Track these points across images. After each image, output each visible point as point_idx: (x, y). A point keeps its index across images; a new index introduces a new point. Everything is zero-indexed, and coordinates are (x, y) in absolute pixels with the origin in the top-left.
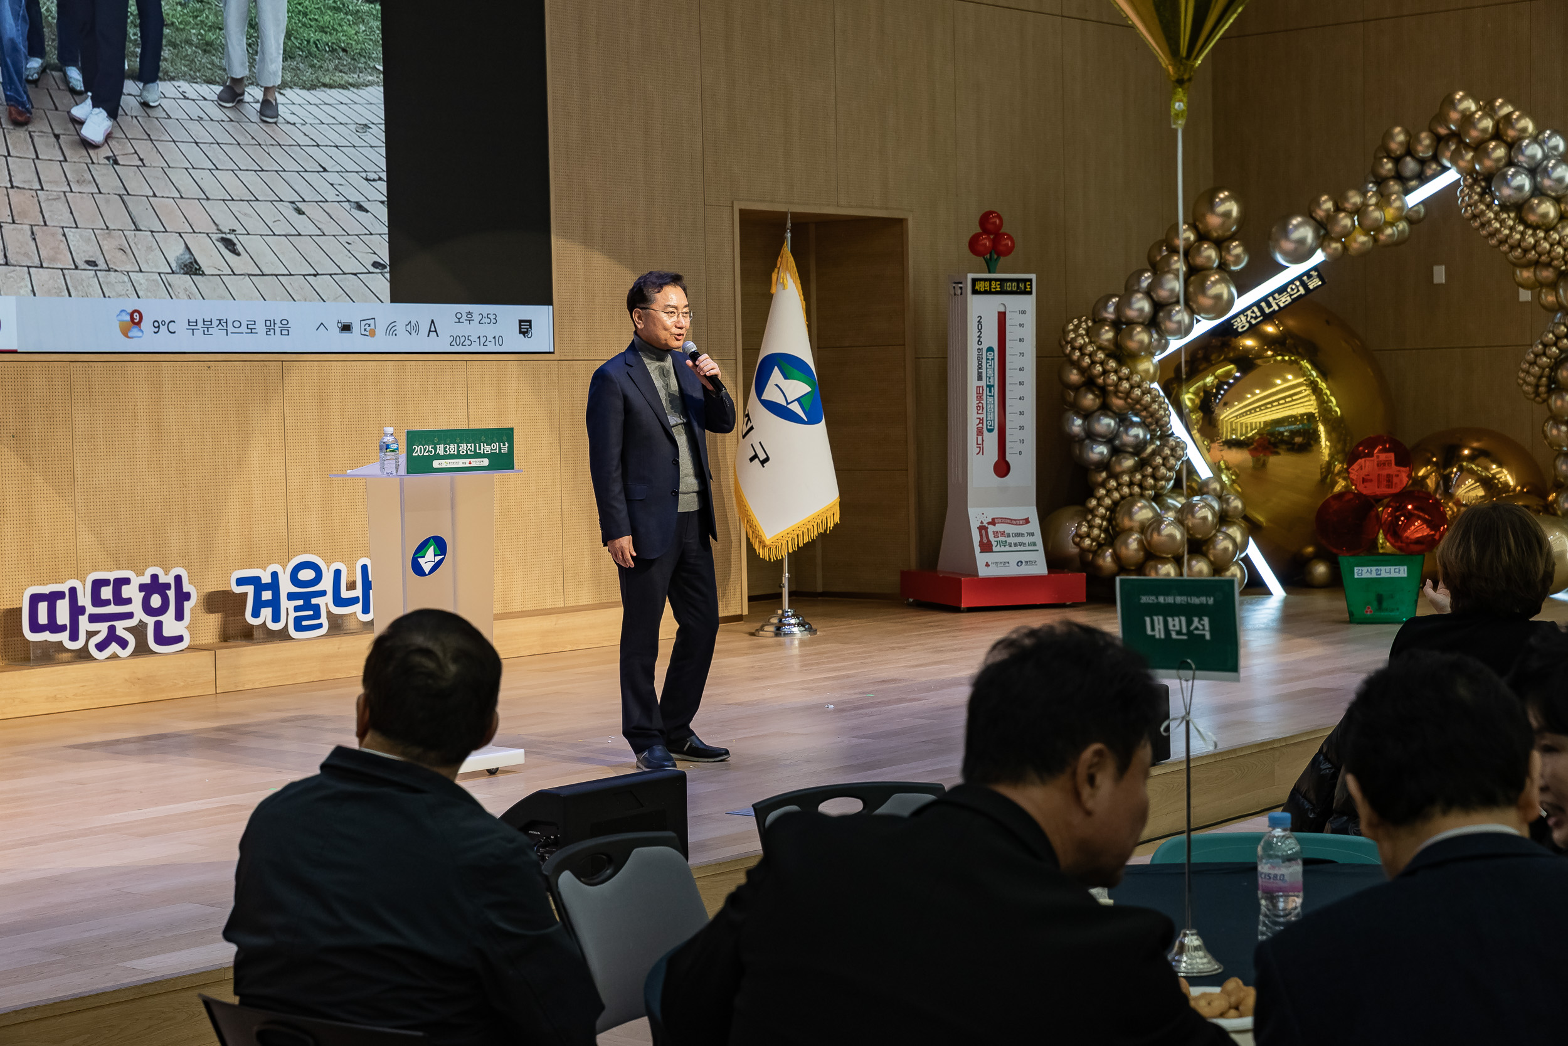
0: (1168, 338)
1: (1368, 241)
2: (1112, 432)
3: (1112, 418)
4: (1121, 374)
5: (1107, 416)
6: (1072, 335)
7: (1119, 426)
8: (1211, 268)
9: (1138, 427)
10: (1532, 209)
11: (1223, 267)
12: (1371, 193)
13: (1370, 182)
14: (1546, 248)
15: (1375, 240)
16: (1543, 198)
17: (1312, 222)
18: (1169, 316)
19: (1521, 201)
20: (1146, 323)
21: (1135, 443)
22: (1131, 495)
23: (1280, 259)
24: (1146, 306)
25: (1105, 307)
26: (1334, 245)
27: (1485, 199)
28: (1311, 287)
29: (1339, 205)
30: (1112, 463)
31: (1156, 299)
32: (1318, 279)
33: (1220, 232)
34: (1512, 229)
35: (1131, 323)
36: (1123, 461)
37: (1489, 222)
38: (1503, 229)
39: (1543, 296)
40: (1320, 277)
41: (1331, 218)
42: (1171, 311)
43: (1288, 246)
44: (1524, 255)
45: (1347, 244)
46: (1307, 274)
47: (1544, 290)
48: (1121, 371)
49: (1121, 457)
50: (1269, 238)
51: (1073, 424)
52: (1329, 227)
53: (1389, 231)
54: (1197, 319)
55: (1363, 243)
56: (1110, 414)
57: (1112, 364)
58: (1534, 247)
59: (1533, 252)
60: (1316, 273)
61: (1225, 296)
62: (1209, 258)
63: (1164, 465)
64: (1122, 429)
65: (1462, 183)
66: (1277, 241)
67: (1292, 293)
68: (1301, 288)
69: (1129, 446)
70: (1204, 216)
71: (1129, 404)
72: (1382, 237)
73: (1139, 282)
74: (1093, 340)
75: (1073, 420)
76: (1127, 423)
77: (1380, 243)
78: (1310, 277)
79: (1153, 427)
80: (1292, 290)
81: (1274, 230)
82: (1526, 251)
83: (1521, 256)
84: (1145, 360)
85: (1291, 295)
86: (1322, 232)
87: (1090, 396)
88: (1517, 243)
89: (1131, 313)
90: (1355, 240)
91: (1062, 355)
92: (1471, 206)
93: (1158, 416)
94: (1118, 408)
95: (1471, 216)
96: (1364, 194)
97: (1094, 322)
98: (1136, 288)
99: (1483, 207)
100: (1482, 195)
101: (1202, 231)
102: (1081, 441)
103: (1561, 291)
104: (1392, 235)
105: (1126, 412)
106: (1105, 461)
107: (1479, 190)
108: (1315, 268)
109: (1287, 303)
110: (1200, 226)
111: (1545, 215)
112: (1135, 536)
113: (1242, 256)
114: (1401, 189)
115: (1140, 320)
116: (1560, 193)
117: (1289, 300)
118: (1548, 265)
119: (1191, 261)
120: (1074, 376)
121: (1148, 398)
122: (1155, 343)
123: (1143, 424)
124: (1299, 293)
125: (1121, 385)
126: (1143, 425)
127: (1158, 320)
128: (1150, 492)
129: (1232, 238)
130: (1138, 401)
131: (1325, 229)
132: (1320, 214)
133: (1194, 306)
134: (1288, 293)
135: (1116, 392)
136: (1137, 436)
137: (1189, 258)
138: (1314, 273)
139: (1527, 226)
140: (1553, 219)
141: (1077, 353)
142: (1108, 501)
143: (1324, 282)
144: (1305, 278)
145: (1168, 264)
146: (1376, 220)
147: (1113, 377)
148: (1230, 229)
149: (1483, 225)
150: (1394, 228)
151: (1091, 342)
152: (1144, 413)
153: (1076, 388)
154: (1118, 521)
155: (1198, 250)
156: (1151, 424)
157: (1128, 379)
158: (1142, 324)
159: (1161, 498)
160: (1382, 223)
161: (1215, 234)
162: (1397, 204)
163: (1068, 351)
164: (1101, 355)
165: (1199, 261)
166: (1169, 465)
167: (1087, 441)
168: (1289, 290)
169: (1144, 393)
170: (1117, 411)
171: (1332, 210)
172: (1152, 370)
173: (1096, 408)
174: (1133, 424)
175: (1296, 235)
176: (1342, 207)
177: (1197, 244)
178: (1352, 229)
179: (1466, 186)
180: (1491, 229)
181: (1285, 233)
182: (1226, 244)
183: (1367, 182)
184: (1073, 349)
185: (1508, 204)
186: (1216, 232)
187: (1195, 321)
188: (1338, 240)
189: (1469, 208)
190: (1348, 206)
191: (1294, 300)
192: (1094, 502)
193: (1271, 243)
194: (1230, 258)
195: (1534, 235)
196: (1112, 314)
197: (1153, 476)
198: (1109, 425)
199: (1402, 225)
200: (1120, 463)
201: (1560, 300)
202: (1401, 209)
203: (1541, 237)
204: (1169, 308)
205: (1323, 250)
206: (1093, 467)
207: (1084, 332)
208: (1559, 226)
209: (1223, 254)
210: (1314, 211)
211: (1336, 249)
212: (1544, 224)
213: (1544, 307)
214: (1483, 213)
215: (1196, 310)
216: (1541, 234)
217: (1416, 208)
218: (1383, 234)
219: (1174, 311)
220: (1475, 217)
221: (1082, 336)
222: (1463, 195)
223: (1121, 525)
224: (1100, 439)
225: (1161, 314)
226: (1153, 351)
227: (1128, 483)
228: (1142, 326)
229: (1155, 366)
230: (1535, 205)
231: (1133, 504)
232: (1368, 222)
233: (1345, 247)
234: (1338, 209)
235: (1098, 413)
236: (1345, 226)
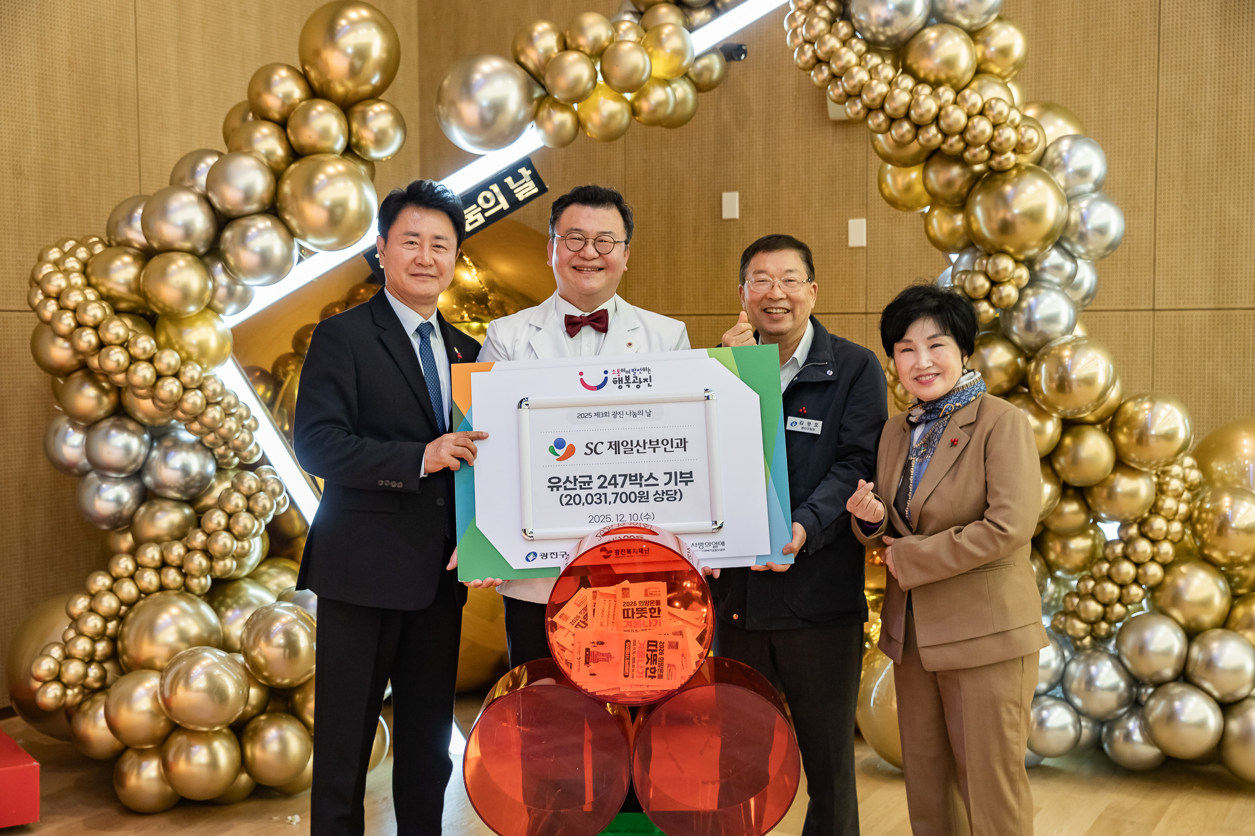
0: (248, 282)
1: (622, 112)
2: (135, 460)
3: (133, 433)
4: (137, 351)
5: (123, 428)
6: (47, 268)
7: (151, 448)
8: (333, 152)
9: (187, 451)
10: (927, 50)
11: (352, 150)
12: (628, 25)
13: (626, 12)
14: (958, 121)
15: (634, 112)
16: (946, 27)
17: (519, 71)
18: (243, 239)
19: (905, 35)
20: (202, 250)
21: (182, 482)
22: (162, 588)
23: (459, 138)
24: (200, 221)
25: (129, 220)
26: (562, 118)
27: (837, 31)
28: (521, 197)
29: (569, 41)
30: (137, 519)
31: (218, 206)
32: (531, 184)
33: (350, 85)
34: (891, 83)
35: (168, 249)
36: (159, 514)
37: (846, 69)
38: (874, 82)
39: (935, 222)
40: (535, 177)
41: (550, 64)
42: (246, 229)
43: (470, 112)
44: (916, 136)
45: (582, 115)
46: (513, 172)
47: (936, 212)
48: (135, 343)
49: (157, 507)
50: (439, 100)
51: (64, 441)
52: (548, 81)
53: (658, 95)
54: (301, 248)
55: (612, 116)
56: (131, 426)
57: (117, 329)
58: (936, 119)
59: (933, 130)
60: (529, 172)
61: (353, 205)
62: (325, 133)
63: (228, 529)
64: (155, 454)
65: (792, 6)
66: (453, 104)
67: (486, 206)
68: (502, 199)
69: (170, 488)
70: (317, 53)
71: (161, 409)
72: (645, 106)
73: (193, 173)
74: (93, 280)
75: (66, 434)
76: (168, 443)
77: (643, 117)
78: (517, 178)
79: (221, 450)
80: (487, 200)
81: (446, 83)
82: (918, 127)
83: (909, 137)
84: (198, 323)
85: (483, 211)
86: (538, 93)
87: (90, 392)
88: (902, 111)
89: (170, 231)
90: (597, 109)
91: (30, 309)
92: (811, 42)
93: (223, 431)
94: (146, 415)
95: (812, 61)
96: (615, 25)
97: (108, 246)
98: (188, 184)
99: (833, 42)
100: (831, 22)
101: (316, 84)
102: (83, 474)
103: (979, 212)
104: (663, 104)
105: (164, 421)
106: (126, 513)
107: (825, 14)
108: (527, 162)
109: (476, 225)
110: (313, 74)
111: (949, 63)
112: (152, 682)
113: (391, 132)
114: (680, 22)
115: (187, 245)
116: (976, 21)
117: (481, 220)
118: (958, 159)
119: (292, 138)
120: (60, 352)
121: (195, 399)
122: (222, 292)
123: (202, 446)
124: (498, 208)
125: (135, 372)
126: (198, 447)
127: (222, 247)
128: (203, 580)
129: (374, 96)
130: (177, 404)
131: (543, 87)
132: (532, 58)
133: (294, 223)
134: (478, 206)
135: (131, 386)
136: (185, 470)
137: (289, 131)
138: (523, 171)
139: (919, 80)
140: (964, 73)
141: (52, 306)
142: (109, 603)
143: (542, 189)
144: (509, 180)
145: (249, 142)
146: (635, 70)
147: (117, 357)
148: (367, 81)
149: (834, 77)
150: (668, 89)
151: (89, 285)
152: (196, 426)
153: (65, 373)
154: (126, 642)
155: (306, 118)
156: (215, 445)
157: (151, 360)
158: (192, 252)
159: (236, 585)
160: (645, 77)
161: (339, 89)
162: (673, 43)
163: (37, 301)
164: (95, 312)
165: (308, 136)
166: (238, 529)
167: (93, 476)
168: (480, 200)
169: (185, 389)
170: (146, 420)
171: (556, 50)
172: (213, 343)
173: (101, 413)
174: (178, 445)
175: (486, 95)
176: (574, 46)
177: (304, 103)
178: (590, 85)
179: (799, 9)
180: (853, 82)
181: (467, 88)
182: (359, 108)
183: (620, 10)
184: (48, 296)
185: (882, 38)
186: (342, 84)
187: (296, 253)
188: (564, 106)
189: (807, 46)
190: (582, 41)
191: (489, 221)
192: (81, 603)
193: (442, 110)
194: (367, 136)
195: (934, 93)
196: (138, 232)
197: (206, 552)
198: (127, 449)
199: (683, 90)
200: (153, 518)
201: (975, 227)
202: (679, 53)
203: (947, 101)
204: (244, 222)
205: (540, 125)
206: (105, 527)
207: (77, 266)
208: (975, 85)
209: (355, 126)
210: (523, 52)
211: (562, 125)
212: (948, 80)
213: (935, 242)
214: (833, 53)
215: (298, 231)
216: (947, 94)
217: (704, 62)
218: (647, 99)
219: (253, 230)
220: (819, 61)
221: (67, 273)
222: (794, 25)
223: (132, 651)
224: (114, 475)
225: (228, 234)
226: (220, 306)
227: (158, 564)
228: (189, 258)
229: (222, 338)
230: (932, 43)
231: (162, 606)
232: (618, 73)
233: (579, 124)
234: (565, 47)
235: (106, 424)
236: (577, 81)
